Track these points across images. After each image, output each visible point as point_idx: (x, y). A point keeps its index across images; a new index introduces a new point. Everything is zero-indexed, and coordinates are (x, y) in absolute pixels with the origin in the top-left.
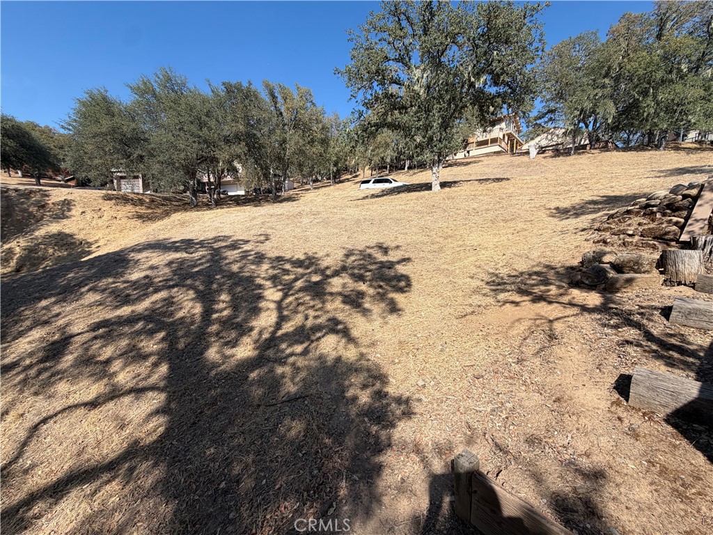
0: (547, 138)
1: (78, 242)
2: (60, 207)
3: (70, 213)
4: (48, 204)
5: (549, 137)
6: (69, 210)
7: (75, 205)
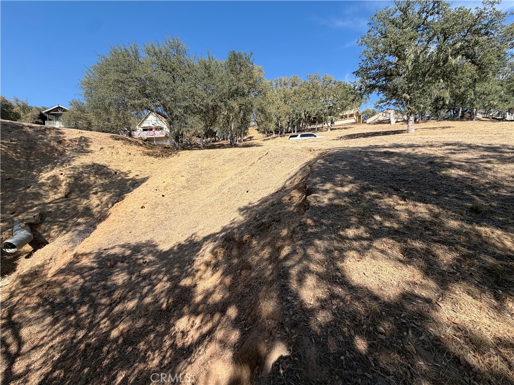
0: (383, 115)
1: (113, 172)
2: (77, 143)
3: (89, 149)
4: (65, 140)
5: (384, 114)
6: (88, 146)
7: (92, 142)
